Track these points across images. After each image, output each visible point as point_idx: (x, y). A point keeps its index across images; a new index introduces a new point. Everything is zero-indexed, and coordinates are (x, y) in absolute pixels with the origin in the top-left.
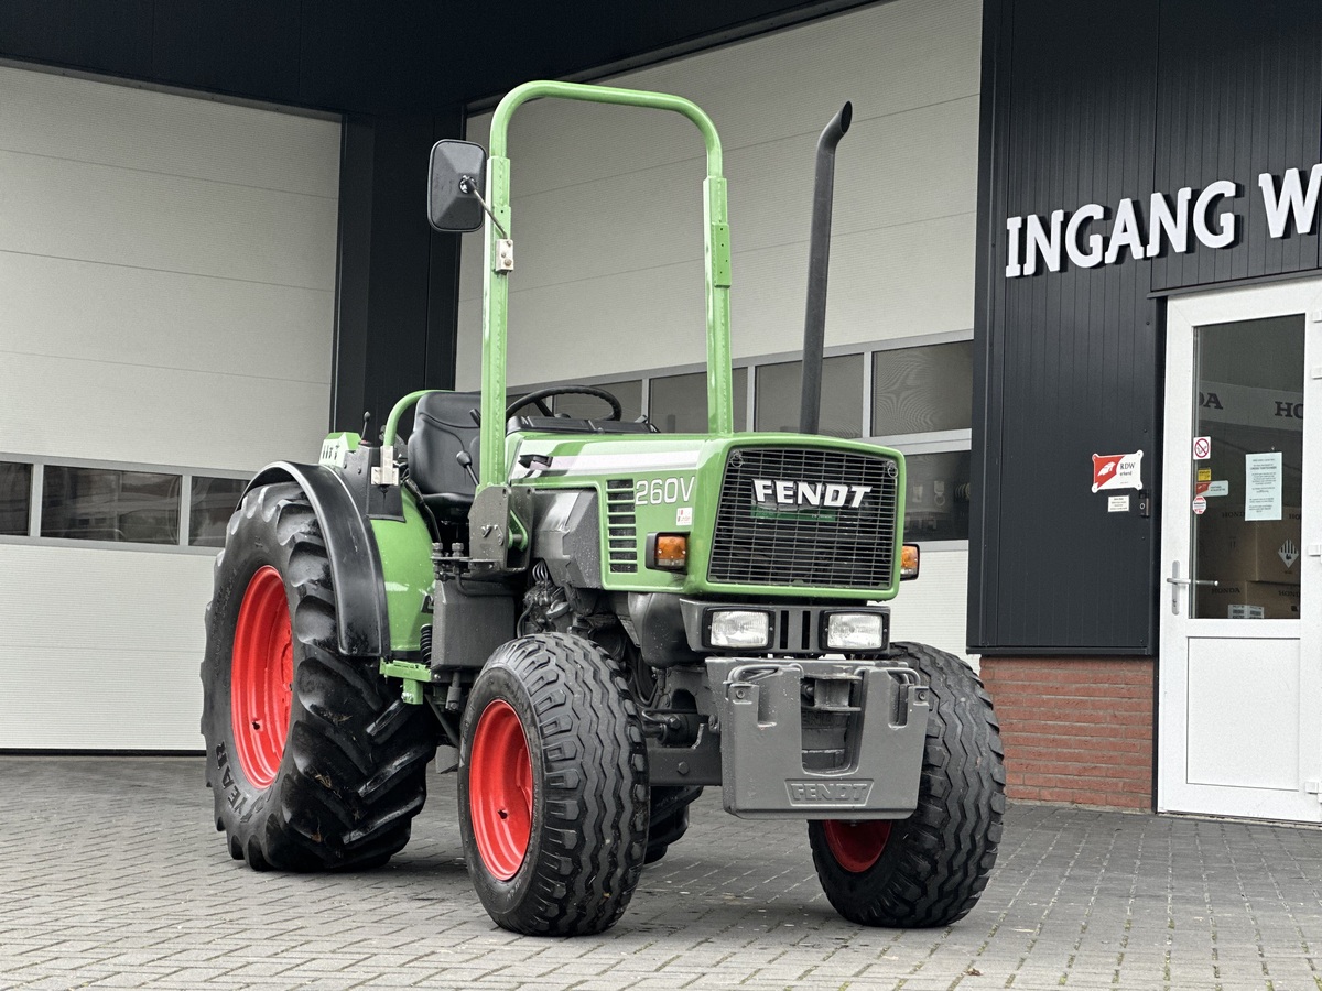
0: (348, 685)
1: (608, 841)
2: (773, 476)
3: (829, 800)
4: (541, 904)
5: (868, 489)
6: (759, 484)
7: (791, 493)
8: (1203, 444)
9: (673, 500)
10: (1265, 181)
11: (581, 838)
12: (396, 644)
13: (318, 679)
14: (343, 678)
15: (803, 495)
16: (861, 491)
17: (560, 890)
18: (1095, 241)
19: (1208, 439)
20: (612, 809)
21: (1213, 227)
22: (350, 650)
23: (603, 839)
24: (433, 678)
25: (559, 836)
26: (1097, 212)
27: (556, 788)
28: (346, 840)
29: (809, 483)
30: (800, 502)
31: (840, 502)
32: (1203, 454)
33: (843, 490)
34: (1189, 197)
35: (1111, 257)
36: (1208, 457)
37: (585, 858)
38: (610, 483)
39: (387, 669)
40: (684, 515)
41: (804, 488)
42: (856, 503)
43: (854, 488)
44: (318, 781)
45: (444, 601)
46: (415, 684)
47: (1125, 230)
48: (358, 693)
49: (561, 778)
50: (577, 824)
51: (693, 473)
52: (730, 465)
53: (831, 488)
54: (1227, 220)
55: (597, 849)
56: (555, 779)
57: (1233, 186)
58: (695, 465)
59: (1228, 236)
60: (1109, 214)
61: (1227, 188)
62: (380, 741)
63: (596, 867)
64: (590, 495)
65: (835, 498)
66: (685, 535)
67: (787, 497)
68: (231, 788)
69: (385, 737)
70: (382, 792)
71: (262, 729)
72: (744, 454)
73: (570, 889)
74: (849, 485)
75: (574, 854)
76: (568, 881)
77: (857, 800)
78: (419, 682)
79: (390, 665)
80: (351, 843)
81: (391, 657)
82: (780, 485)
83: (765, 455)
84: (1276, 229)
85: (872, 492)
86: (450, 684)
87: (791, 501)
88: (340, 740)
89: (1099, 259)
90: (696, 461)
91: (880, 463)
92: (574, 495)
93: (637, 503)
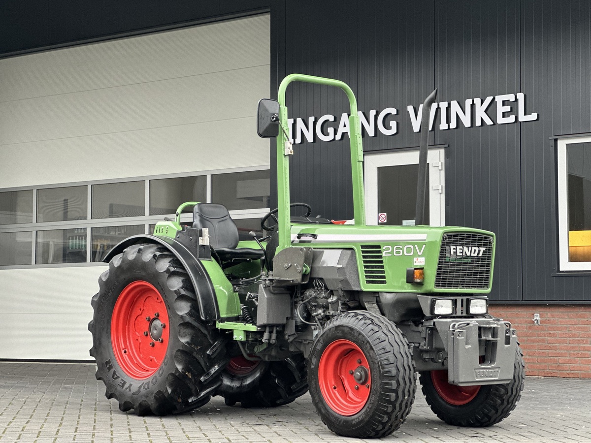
0: (202, 333)
1: (406, 397)
2: (456, 244)
3: (487, 377)
4: (375, 425)
5: (485, 249)
6: (452, 247)
7: (461, 251)
8: (383, 216)
9: (412, 254)
10: (410, 109)
11: (397, 396)
12: (223, 314)
13: (188, 331)
14: (199, 330)
15: (465, 252)
16: (482, 249)
17: (386, 419)
18: (331, 130)
19: (385, 214)
20: (408, 384)
21: (386, 126)
22: (206, 318)
23: (405, 397)
24: (257, 329)
25: (389, 396)
26: (331, 118)
27: (387, 376)
28: (190, 401)
29: (467, 247)
30: (464, 255)
31: (476, 255)
32: (383, 220)
33: (477, 249)
34: (375, 114)
35: (338, 137)
36: (386, 221)
37: (397, 405)
38: (363, 247)
39: (220, 326)
40: (419, 261)
41: (465, 249)
42: (481, 255)
43: (480, 248)
44: (187, 375)
45: (266, 296)
46: (243, 332)
47: (345, 126)
48: (205, 336)
49: (389, 371)
50: (396, 391)
51: (424, 244)
52: (443, 240)
53: (474, 248)
54: (393, 124)
55: (402, 401)
56: (386, 372)
57: (396, 110)
58: (425, 240)
59: (394, 131)
60: (337, 120)
61: (393, 111)
62: (213, 357)
63: (401, 408)
64: (349, 252)
65: (475, 252)
66: (422, 269)
67: (460, 252)
68: (119, 380)
69: (215, 354)
70: (211, 378)
71: (127, 353)
72: (447, 235)
73: (389, 419)
74: (478, 247)
75: (393, 404)
76: (389, 415)
77: (495, 376)
78: (245, 331)
79: (221, 324)
80: (193, 401)
81: (222, 320)
82: (458, 248)
83: (454, 236)
84: (416, 129)
85: (486, 250)
86: (265, 332)
87: (461, 254)
88: (198, 357)
89: (333, 138)
90: (425, 238)
91: (487, 238)
92: (340, 251)
93: (384, 255)
